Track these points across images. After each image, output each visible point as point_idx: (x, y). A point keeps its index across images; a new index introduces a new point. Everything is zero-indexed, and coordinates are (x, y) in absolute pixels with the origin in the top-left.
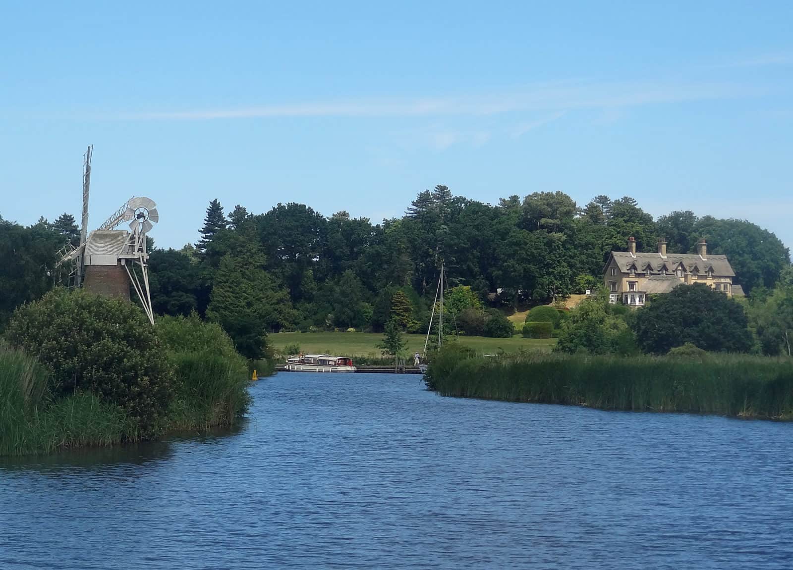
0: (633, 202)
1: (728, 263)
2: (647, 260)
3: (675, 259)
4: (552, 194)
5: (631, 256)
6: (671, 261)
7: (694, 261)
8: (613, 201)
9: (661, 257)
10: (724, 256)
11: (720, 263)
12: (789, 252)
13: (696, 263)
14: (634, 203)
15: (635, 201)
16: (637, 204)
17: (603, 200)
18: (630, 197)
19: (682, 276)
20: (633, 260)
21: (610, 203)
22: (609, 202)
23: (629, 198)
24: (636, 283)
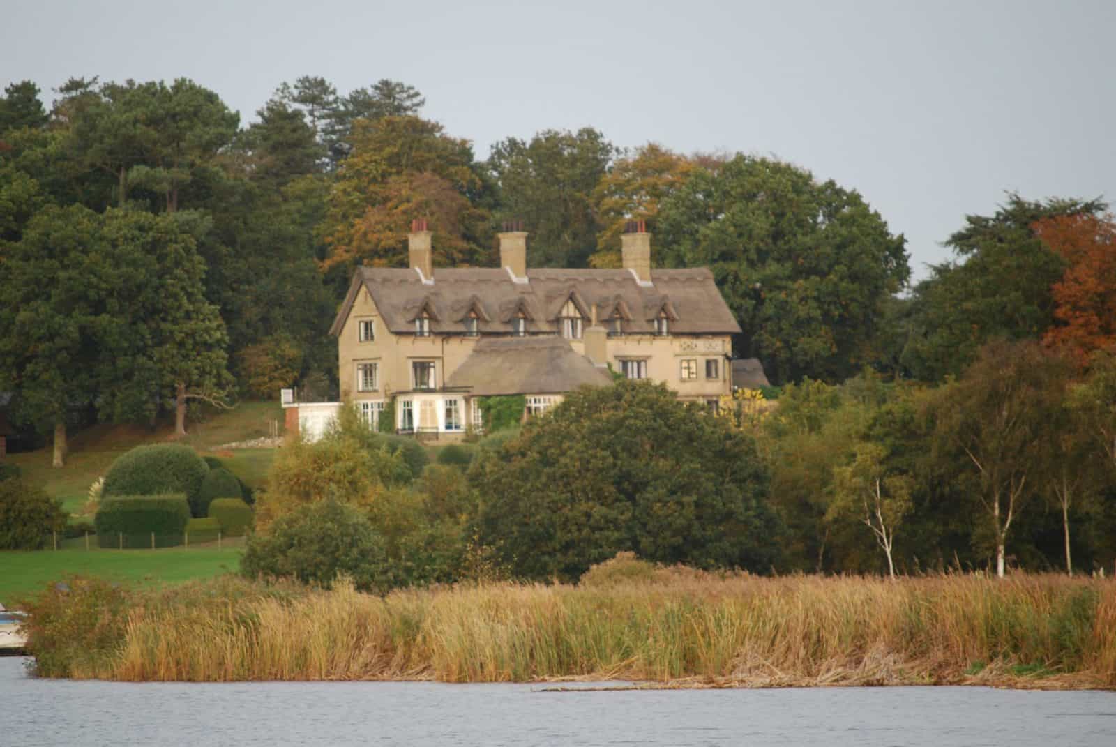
0: (410, 97)
1: (714, 290)
2: (467, 293)
3: (553, 285)
4: (163, 88)
5: (419, 280)
6: (541, 292)
7: (610, 291)
8: (344, 92)
9: (509, 281)
10: (705, 270)
11: (692, 292)
12: (906, 246)
13: (618, 297)
14: (415, 100)
15: (417, 94)
16: (422, 103)
17: (314, 91)
18: (400, 80)
19: (574, 336)
20: (425, 293)
21: (335, 101)
22: (331, 98)
23: (398, 85)
24: (438, 364)
